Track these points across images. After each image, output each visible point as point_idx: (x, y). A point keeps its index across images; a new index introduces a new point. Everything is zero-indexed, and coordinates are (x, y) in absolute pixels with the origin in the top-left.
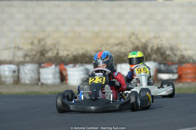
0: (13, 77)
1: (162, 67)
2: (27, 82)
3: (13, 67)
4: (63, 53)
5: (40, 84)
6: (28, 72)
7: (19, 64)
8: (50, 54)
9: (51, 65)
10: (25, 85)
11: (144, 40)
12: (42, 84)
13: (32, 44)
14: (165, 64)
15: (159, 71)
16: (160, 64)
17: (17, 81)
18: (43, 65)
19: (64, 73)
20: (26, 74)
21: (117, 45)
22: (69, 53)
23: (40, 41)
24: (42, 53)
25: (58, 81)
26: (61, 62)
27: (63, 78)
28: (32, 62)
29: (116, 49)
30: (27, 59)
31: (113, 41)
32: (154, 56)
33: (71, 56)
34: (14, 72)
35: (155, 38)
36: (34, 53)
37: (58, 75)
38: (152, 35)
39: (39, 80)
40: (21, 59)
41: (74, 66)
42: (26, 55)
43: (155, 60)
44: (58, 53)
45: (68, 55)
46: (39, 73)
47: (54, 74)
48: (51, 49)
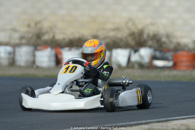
0: (9, 59)
1: (158, 54)
2: (23, 64)
3: (9, 49)
4: (59, 37)
5: (34, 66)
6: (23, 54)
7: (15, 46)
8: (46, 37)
9: (47, 48)
10: (20, 67)
11: (140, 26)
12: (38, 67)
13: (29, 26)
14: (161, 51)
15: (154, 58)
16: (156, 50)
17: (12, 63)
18: (39, 48)
19: (59, 57)
20: (21, 56)
21: (113, 30)
22: (65, 36)
23: (36, 23)
24: (39, 36)
25: (53, 64)
26: (57, 45)
27: (58, 62)
28: (28, 44)
29: (112, 34)
30: (24, 41)
31: (109, 26)
32: (150, 43)
33: (67, 40)
34: (10, 54)
35: (152, 24)
36: (30, 35)
37: (53, 59)
38: (148, 21)
39: (34, 62)
40: (17, 41)
41: (70, 50)
42: (22, 38)
43: (150, 47)
44: (54, 37)
45: (64, 39)
46: (34, 56)
47: (50, 57)
48: (47, 32)
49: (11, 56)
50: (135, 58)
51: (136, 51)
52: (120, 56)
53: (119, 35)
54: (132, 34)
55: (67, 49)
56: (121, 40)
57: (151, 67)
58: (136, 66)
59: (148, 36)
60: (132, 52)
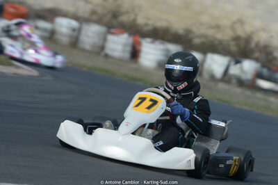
0: (71, 36)
1: (265, 71)
2: (88, 47)
3: (74, 24)
4: (141, 20)
5: (103, 54)
7: (83, 21)
8: (124, 18)
9: (123, 33)
10: (85, 51)
11: (248, 29)
12: (106, 56)
14: (269, 69)
15: (259, 75)
16: (263, 66)
17: (75, 43)
18: (113, 30)
19: (137, 47)
20: (88, 36)
21: (213, 28)
22: (151, 23)
24: (115, 15)
25: (127, 55)
26: (138, 33)
27: (135, 54)
29: (210, 32)
32: (257, 55)
33: (149, 28)
34: (74, 30)
35: (264, 30)
37: (129, 49)
38: (258, 24)
39: (103, 48)
40: (87, 15)
41: (153, 42)
42: (94, 12)
43: (257, 60)
44: (135, 20)
45: (146, 25)
46: (105, 40)
47: (125, 45)
48: (127, 12)
49: (75, 34)
50: (234, 70)
51: (237, 62)
52: (215, 64)
53: (219, 36)
54: (237, 39)
55: (149, 40)
56: (221, 42)
57: (252, 86)
58: (234, 81)
59: (257, 45)
60: (233, 63)
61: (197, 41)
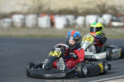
0: (21, 23)
3: (21, 16)
5: (37, 27)
7: (25, 14)
8: (45, 9)
9: (45, 15)
10: (28, 28)
12: (40, 28)
13: (34, 2)
14: (116, 16)
15: (112, 20)
16: (113, 15)
17: (24, 25)
18: (40, 15)
19: (53, 21)
20: (29, 21)
24: (40, 8)
25: (49, 25)
26: (52, 14)
27: (52, 24)
33: (58, 10)
34: (22, 19)
37: (49, 22)
39: (37, 24)
42: (30, 9)
43: (110, 14)
44: (49, 9)
45: (56, 9)
46: (37, 20)
47: (47, 21)
48: (45, 6)
49: (23, 21)
51: (101, 16)
54: (99, 6)
55: (58, 16)
59: (108, 7)
60: (99, 17)
61: (80, 11)
